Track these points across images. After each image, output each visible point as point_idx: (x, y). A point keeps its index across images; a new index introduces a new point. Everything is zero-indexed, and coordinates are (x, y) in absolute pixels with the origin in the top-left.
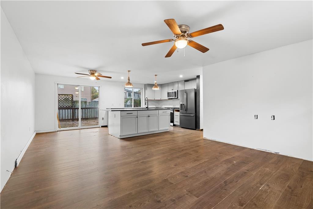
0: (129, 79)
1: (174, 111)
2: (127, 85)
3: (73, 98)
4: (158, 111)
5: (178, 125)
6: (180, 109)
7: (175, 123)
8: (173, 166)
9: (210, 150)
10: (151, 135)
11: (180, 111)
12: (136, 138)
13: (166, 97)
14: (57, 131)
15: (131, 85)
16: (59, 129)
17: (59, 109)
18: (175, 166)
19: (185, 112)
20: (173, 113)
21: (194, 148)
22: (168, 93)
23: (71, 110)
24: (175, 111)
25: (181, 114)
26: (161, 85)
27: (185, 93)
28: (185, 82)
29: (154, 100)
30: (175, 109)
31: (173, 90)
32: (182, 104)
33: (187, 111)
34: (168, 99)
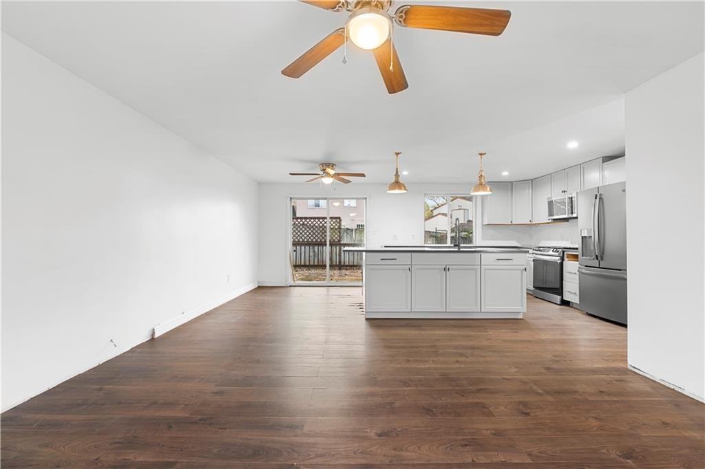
0: (397, 175)
1: (562, 259)
2: (390, 189)
3: (340, 224)
4: (479, 254)
5: (576, 304)
6: (579, 253)
7: (567, 297)
8: (372, 434)
9: (595, 423)
10: (453, 321)
11: (580, 256)
12: (403, 323)
13: (542, 216)
14: (290, 286)
15: (400, 188)
16: (292, 283)
17: (295, 244)
18: (379, 436)
19: (596, 263)
20: (562, 264)
21: (539, 394)
22: (550, 203)
23: (338, 247)
24: (566, 259)
25: (582, 268)
26: (532, 180)
27: (596, 198)
28: (603, 162)
29: (512, 225)
30: (565, 253)
31: (565, 192)
32: (586, 235)
33: (602, 259)
34: (550, 221)
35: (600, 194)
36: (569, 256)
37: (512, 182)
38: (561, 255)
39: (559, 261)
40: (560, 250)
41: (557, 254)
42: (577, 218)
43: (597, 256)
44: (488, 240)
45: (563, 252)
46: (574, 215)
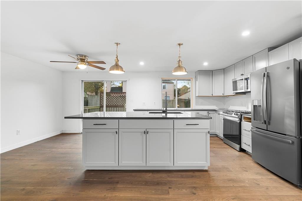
1: (241, 120)
4: (173, 121)
6: (252, 118)
11: (252, 121)
13: (230, 91)
19: (264, 126)
20: (240, 123)
22: (234, 82)
24: (243, 120)
25: (254, 129)
26: (224, 69)
27: (264, 76)
28: (269, 51)
29: (213, 97)
30: (243, 116)
31: (243, 75)
32: (256, 104)
33: (269, 124)
34: (234, 94)
35: (268, 73)
36: (245, 118)
37: (212, 71)
38: (240, 117)
39: (238, 122)
40: (239, 114)
41: (237, 116)
42: (250, 92)
43: (265, 121)
44: (199, 105)
45: (241, 115)
46: (249, 90)
